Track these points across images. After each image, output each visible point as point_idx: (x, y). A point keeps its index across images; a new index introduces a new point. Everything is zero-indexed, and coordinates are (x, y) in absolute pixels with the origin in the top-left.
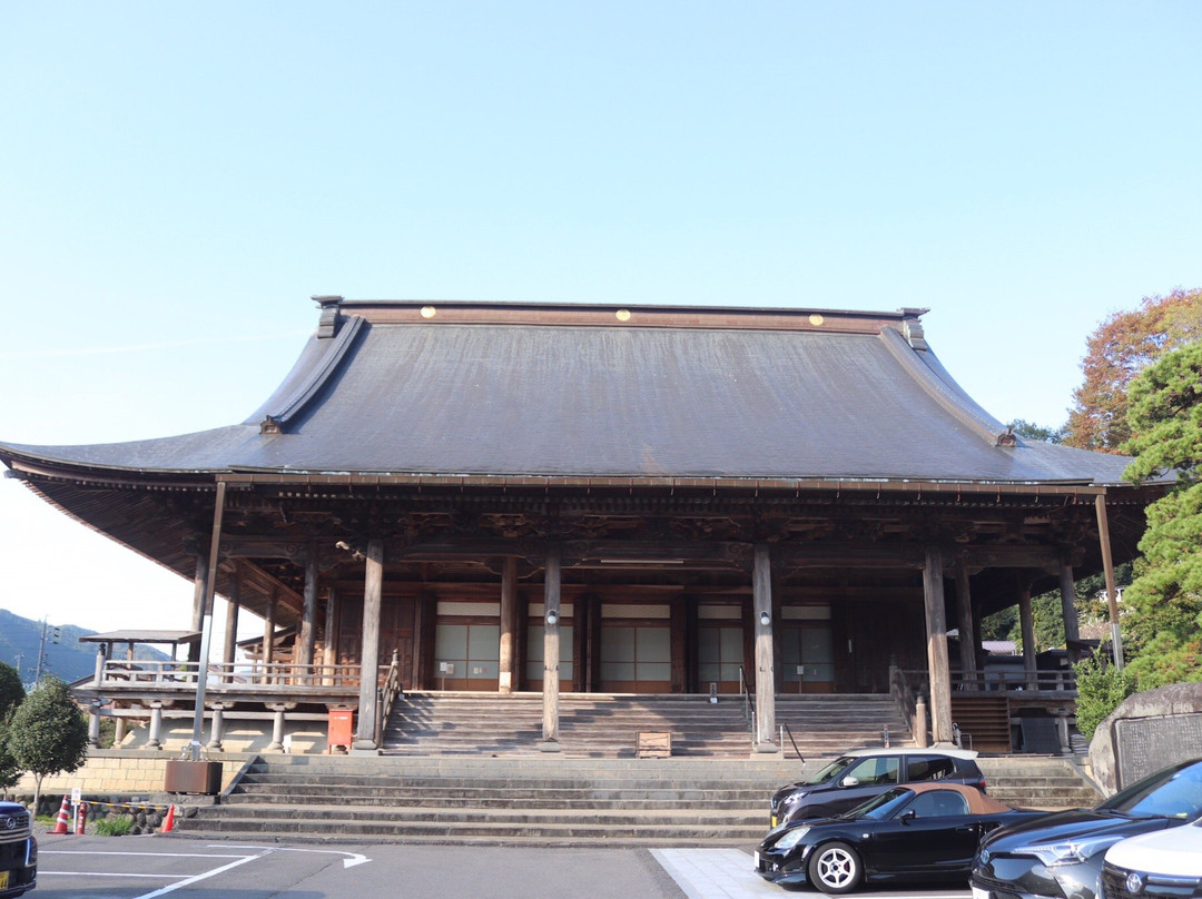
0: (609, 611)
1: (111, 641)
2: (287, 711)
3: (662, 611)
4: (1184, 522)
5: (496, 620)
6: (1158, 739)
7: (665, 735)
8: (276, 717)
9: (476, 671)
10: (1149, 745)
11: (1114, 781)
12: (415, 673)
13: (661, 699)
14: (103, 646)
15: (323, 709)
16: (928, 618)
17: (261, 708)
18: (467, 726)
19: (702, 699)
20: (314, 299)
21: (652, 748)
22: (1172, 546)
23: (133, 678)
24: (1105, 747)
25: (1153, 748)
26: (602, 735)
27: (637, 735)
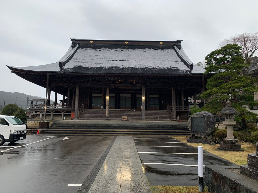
0: (121, 95)
1: (33, 101)
2: (64, 113)
3: (130, 95)
4: (213, 82)
5: (101, 97)
6: (198, 121)
7: (126, 117)
8: (62, 114)
9: (99, 105)
10: (196, 122)
11: (191, 128)
12: (88, 106)
13: (128, 110)
14: (31, 102)
15: (70, 112)
16: (172, 98)
17: (60, 112)
18: (94, 115)
19: (132, 110)
20: (71, 39)
21: (124, 119)
22: (210, 87)
23: (37, 107)
24: (190, 122)
25: (197, 122)
26: (117, 117)
27: (122, 117)
